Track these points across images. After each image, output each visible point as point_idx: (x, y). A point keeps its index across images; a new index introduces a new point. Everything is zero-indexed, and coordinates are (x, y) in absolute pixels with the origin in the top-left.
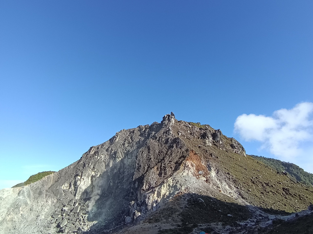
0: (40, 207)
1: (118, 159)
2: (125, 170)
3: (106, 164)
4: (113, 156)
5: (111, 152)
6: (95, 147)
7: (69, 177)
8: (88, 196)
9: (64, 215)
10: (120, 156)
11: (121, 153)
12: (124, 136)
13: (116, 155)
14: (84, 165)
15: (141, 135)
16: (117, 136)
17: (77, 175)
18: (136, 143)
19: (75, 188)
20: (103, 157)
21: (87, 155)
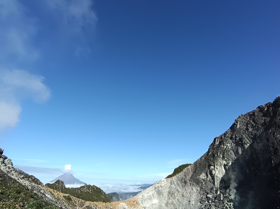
0: (189, 194)
1: (246, 145)
2: (259, 155)
3: (235, 152)
4: (239, 143)
5: (236, 139)
6: (218, 138)
7: (203, 167)
8: (227, 184)
9: (210, 201)
10: (247, 142)
11: (248, 138)
12: (244, 121)
13: (242, 142)
14: (214, 156)
15: (265, 115)
16: (236, 122)
17: (210, 165)
18: (262, 125)
19: (212, 177)
20: (229, 146)
21: (213, 146)
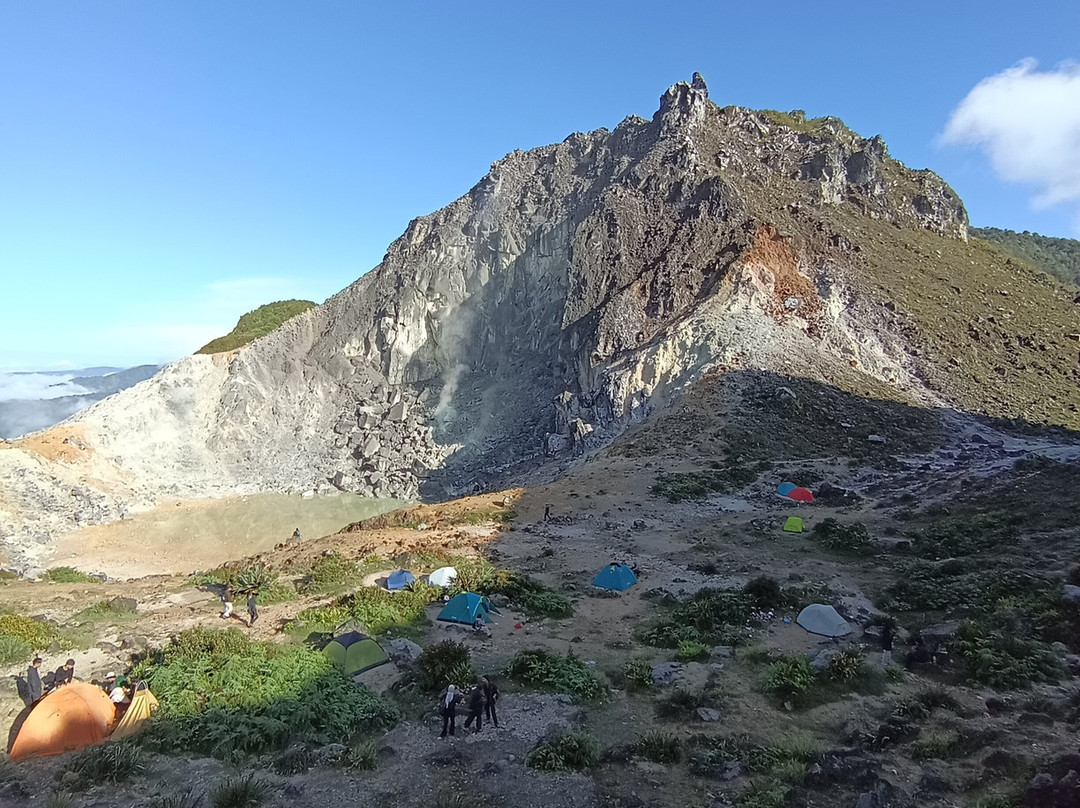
0: (297, 405)
1: (505, 260)
2: (532, 295)
3: (469, 277)
4: (489, 251)
5: (480, 234)
6: (425, 222)
7: (357, 318)
8: (424, 374)
9: (367, 426)
10: (510, 249)
11: (516, 238)
12: (518, 175)
13: (497, 246)
14: (400, 282)
15: (580, 170)
16: (494, 176)
17: (384, 314)
18: (566, 202)
19: (383, 352)
20: (455, 254)
21: (402, 248)
